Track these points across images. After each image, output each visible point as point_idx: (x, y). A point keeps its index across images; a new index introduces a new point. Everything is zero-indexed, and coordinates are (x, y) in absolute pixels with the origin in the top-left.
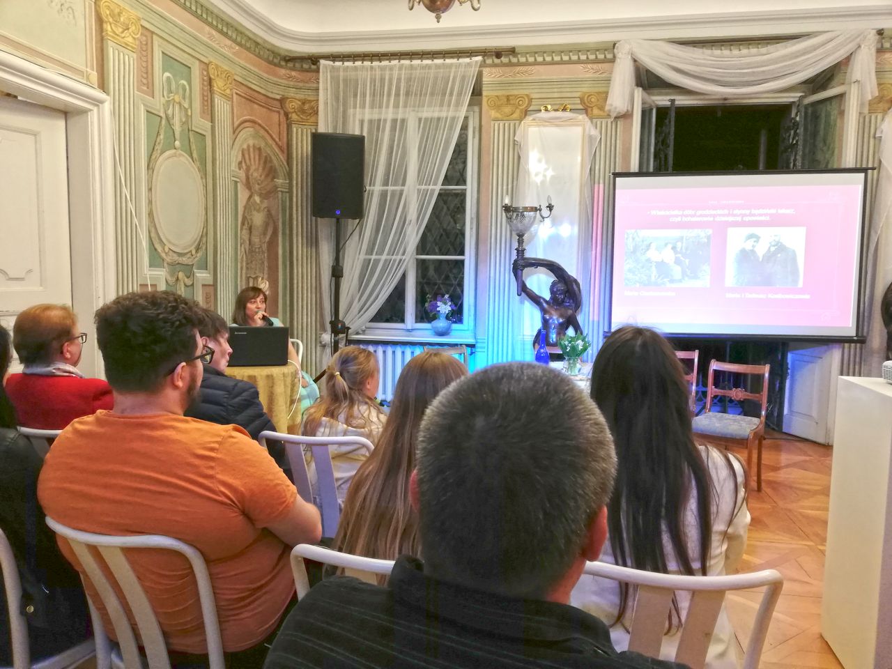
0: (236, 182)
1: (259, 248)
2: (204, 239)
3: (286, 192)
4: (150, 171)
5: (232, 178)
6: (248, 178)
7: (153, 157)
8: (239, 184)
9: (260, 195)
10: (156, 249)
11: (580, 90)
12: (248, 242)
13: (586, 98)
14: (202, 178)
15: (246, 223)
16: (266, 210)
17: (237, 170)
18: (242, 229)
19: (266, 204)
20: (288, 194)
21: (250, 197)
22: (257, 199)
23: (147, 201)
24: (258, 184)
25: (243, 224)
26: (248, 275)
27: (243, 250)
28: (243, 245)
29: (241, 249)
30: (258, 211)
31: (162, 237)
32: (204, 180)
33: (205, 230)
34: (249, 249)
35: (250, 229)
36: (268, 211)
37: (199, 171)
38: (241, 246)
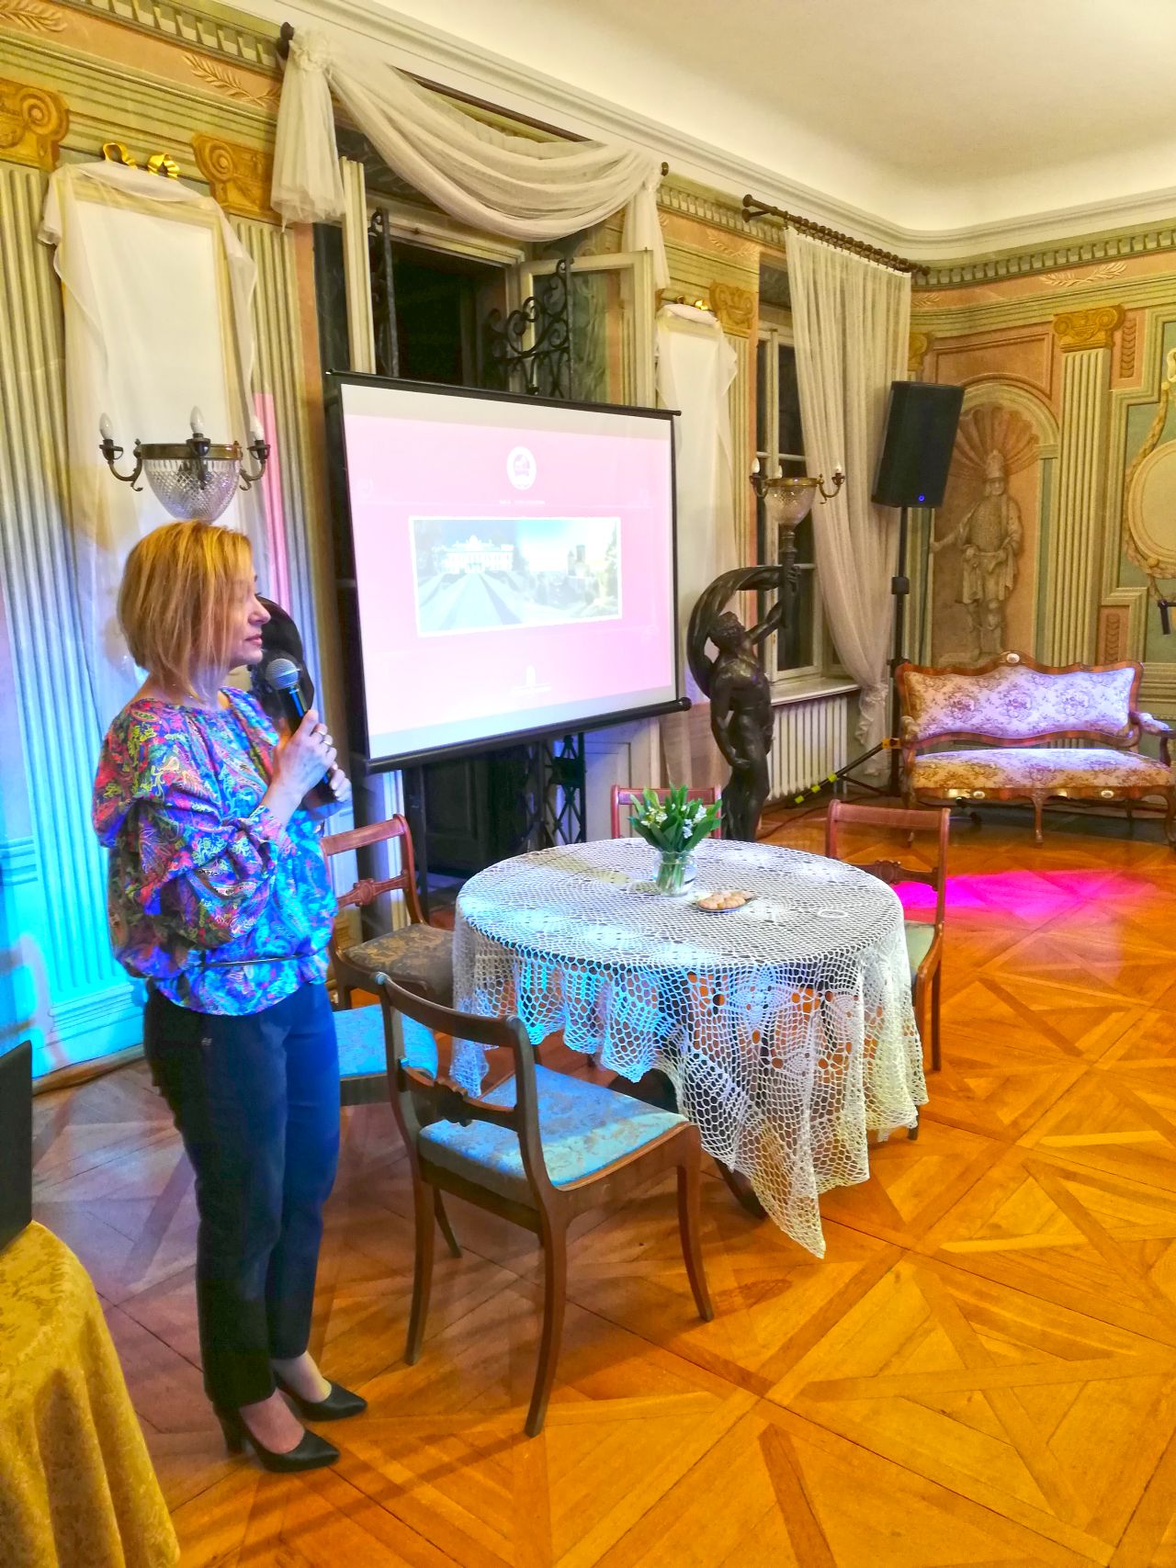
11: (188, 122)
13: (207, 151)
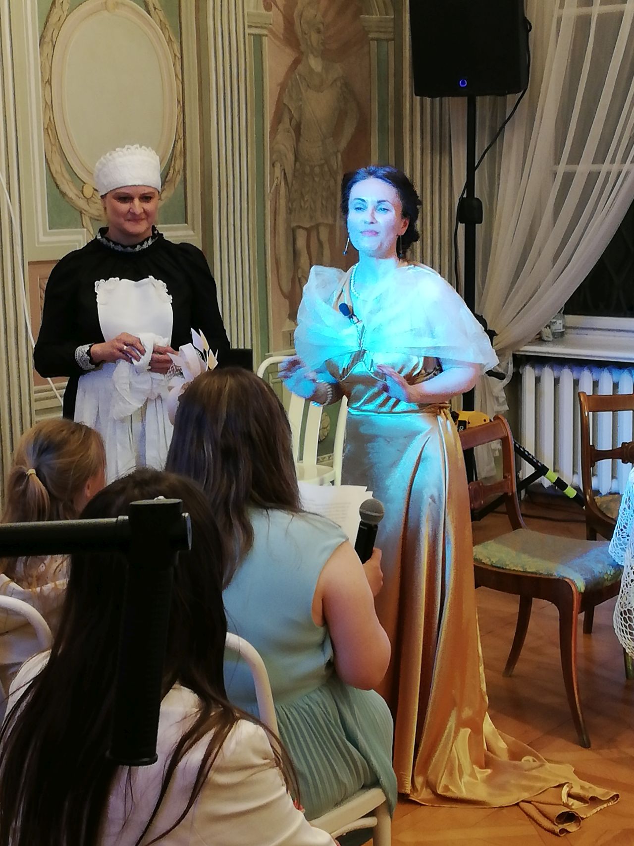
0: (258, 38)
1: (321, 166)
2: (179, 163)
3: (388, 40)
4: (48, 49)
5: (248, 31)
6: (289, 23)
7: (54, 19)
8: (265, 40)
9: (325, 55)
10: (63, 194)
12: (291, 157)
14: (170, 41)
15: (286, 119)
16: (339, 84)
17: (263, 11)
18: (274, 131)
19: (338, 70)
20: (392, 43)
21: (296, 62)
22: (315, 64)
23: (42, 105)
24: (319, 32)
25: (277, 120)
26: (294, 224)
27: (278, 172)
28: (278, 165)
29: (272, 173)
30: (319, 89)
31: (77, 170)
32: (176, 47)
33: (180, 144)
34: (295, 170)
35: (298, 129)
36: (346, 84)
37: (163, 27)
38: (273, 165)
